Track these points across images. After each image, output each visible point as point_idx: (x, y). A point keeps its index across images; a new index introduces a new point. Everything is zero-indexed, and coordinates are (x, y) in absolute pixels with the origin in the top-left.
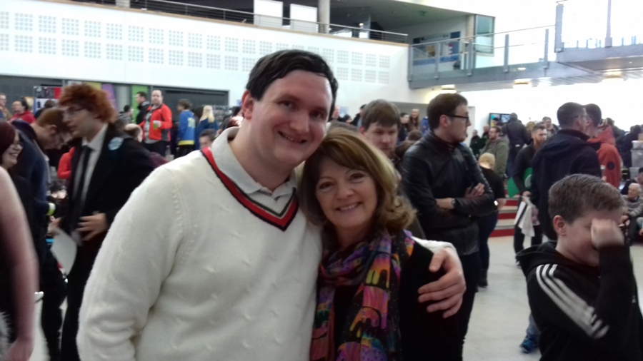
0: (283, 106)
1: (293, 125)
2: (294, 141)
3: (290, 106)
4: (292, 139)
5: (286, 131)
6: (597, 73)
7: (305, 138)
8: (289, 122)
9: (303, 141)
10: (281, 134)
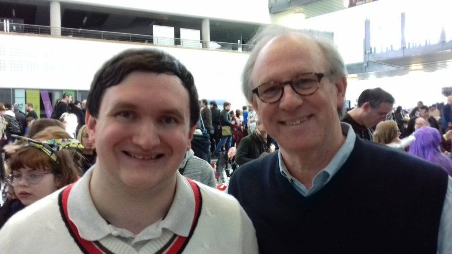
0: (120, 118)
1: (135, 140)
2: (143, 159)
3: (131, 116)
4: (140, 157)
5: (130, 149)
6: (402, 68)
7: (160, 151)
8: (130, 137)
9: (160, 156)
10: (127, 153)
